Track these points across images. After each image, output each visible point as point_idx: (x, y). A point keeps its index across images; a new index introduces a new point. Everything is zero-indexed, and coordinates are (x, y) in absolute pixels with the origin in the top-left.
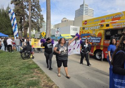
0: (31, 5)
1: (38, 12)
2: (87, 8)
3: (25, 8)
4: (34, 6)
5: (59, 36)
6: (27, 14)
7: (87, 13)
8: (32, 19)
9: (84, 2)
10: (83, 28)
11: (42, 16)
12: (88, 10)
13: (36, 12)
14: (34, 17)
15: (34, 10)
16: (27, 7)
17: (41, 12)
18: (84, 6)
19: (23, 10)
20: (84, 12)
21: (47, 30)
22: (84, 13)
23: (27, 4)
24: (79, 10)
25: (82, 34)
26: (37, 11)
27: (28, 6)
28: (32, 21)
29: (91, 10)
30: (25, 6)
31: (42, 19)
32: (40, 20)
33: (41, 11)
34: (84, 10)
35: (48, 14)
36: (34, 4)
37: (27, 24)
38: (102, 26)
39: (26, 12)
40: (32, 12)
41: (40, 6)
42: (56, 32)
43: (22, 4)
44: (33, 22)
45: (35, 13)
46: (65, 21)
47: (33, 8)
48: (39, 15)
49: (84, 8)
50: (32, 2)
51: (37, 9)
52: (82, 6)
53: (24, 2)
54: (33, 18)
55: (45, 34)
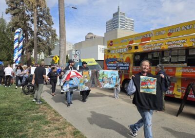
0: (37, 14)
1: (48, 26)
2: (124, 18)
3: (28, 20)
4: (41, 16)
5: (78, 62)
6: (31, 29)
7: (124, 25)
9: (118, 9)
10: (108, 50)
11: (55, 31)
12: (125, 21)
13: (46, 26)
14: (42, 33)
15: (41, 22)
16: (31, 18)
17: (52, 26)
18: (120, 15)
19: (25, 22)
20: (120, 23)
21: (61, 53)
22: (120, 26)
23: (30, 13)
24: (112, 20)
26: (46, 23)
27: (32, 16)
28: (39, 38)
29: (129, 20)
30: (28, 16)
31: (54, 36)
32: (50, 37)
33: (53, 24)
34: (119, 20)
35: (61, 30)
36: (42, 13)
37: (31, 44)
39: (29, 26)
40: (39, 25)
41: (51, 17)
42: (73, 56)
43: (23, 13)
44: (40, 41)
45: (43, 27)
46: (91, 38)
47: (41, 19)
48: (50, 30)
49: (120, 18)
50: (39, 10)
51: (46, 21)
52: (116, 15)
53: (27, 10)
54: (40, 34)
55: (58, 59)
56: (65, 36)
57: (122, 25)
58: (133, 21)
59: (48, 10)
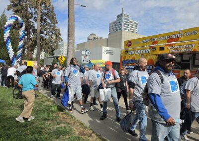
1: (52, 25)
2: (128, 20)
3: (31, 18)
4: (45, 14)
5: (88, 63)
6: (34, 27)
7: (128, 27)
8: (42, 35)
9: (122, 11)
10: (126, 51)
11: (59, 30)
12: (128, 23)
13: (49, 25)
14: (45, 32)
15: (45, 20)
16: (34, 16)
17: (56, 25)
18: (123, 17)
19: (27, 19)
20: (123, 25)
21: (69, 53)
22: (123, 27)
23: (33, 11)
24: (115, 22)
25: (124, 61)
26: (50, 22)
27: (35, 14)
28: (41, 37)
29: (133, 22)
30: (31, 14)
31: (58, 35)
32: (54, 37)
33: (57, 22)
34: (123, 22)
36: (45, 11)
37: (33, 43)
38: (153, 49)
39: (32, 24)
40: (43, 24)
41: (55, 15)
42: (83, 57)
43: (26, 10)
44: (43, 40)
45: (46, 25)
47: (45, 17)
48: (54, 29)
49: (123, 20)
50: (43, 8)
51: (50, 19)
52: (120, 16)
53: (30, 7)
54: (43, 33)
55: (64, 59)
56: (73, 34)
57: (126, 27)
58: (137, 24)
59: (53, 8)
